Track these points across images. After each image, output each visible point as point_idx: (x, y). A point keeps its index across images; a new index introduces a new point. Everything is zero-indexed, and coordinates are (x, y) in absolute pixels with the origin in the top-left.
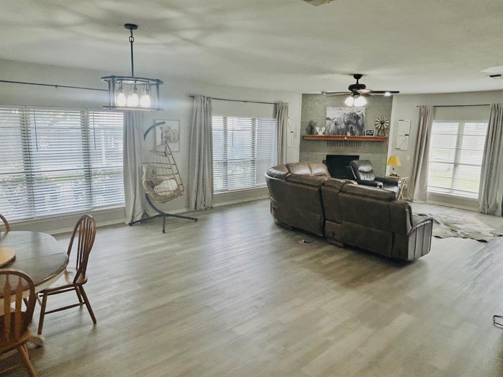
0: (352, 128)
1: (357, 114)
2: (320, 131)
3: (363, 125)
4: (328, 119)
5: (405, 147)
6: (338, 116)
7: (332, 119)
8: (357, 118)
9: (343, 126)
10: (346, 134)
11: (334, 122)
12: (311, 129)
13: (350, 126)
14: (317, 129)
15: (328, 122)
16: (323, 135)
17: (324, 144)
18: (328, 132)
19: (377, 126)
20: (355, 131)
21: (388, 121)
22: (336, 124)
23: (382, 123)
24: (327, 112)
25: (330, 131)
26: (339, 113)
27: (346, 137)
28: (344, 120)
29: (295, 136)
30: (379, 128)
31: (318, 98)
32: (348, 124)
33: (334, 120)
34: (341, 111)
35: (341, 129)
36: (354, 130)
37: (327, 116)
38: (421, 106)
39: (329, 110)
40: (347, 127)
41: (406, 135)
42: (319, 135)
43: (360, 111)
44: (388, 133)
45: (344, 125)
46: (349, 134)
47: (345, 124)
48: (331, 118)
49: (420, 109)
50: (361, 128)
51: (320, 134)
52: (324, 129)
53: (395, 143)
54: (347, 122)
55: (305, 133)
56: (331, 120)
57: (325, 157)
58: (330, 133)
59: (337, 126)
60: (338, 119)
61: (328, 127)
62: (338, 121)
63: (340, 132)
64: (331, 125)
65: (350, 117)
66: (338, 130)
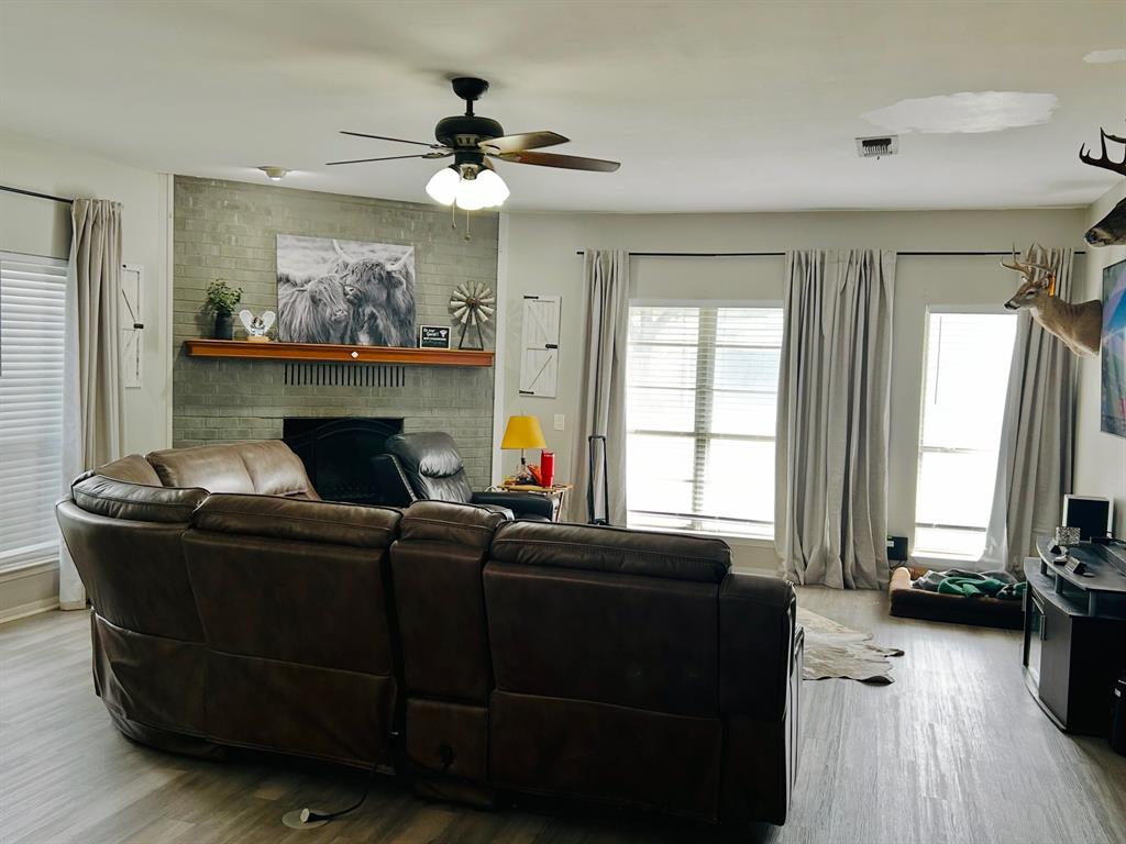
0: (373, 316)
1: (389, 267)
2: (254, 325)
3: (411, 310)
5: (546, 385)
6: (322, 271)
7: (298, 281)
8: (389, 281)
9: (341, 309)
10: (354, 340)
11: (307, 294)
12: (218, 317)
13: (369, 309)
14: (244, 318)
15: (284, 290)
16: (266, 340)
17: (271, 377)
18: (288, 327)
19: (457, 314)
20: (386, 327)
21: (492, 300)
22: (315, 301)
23: (473, 305)
24: (279, 253)
25: (296, 323)
26: (325, 261)
27: (358, 350)
28: (343, 286)
29: (152, 344)
30: (464, 320)
31: (238, 197)
32: (357, 301)
33: (308, 287)
34: (330, 255)
35: (337, 322)
36: (381, 323)
37: (283, 270)
38: (590, 252)
39: (287, 247)
40: (356, 315)
41: (548, 346)
42: (252, 340)
43: (397, 260)
44: (493, 340)
45: (343, 306)
46: (364, 340)
47: (349, 300)
48: (297, 275)
49: (590, 262)
50: (404, 319)
51: (258, 336)
52: (269, 319)
53: (514, 375)
54: (356, 296)
55: (192, 333)
56: (295, 285)
57: (280, 424)
58: (296, 335)
59: (320, 309)
60: (321, 282)
61: (286, 313)
62: (323, 290)
63: (332, 332)
64: (297, 303)
65: (364, 278)
66: (323, 325)
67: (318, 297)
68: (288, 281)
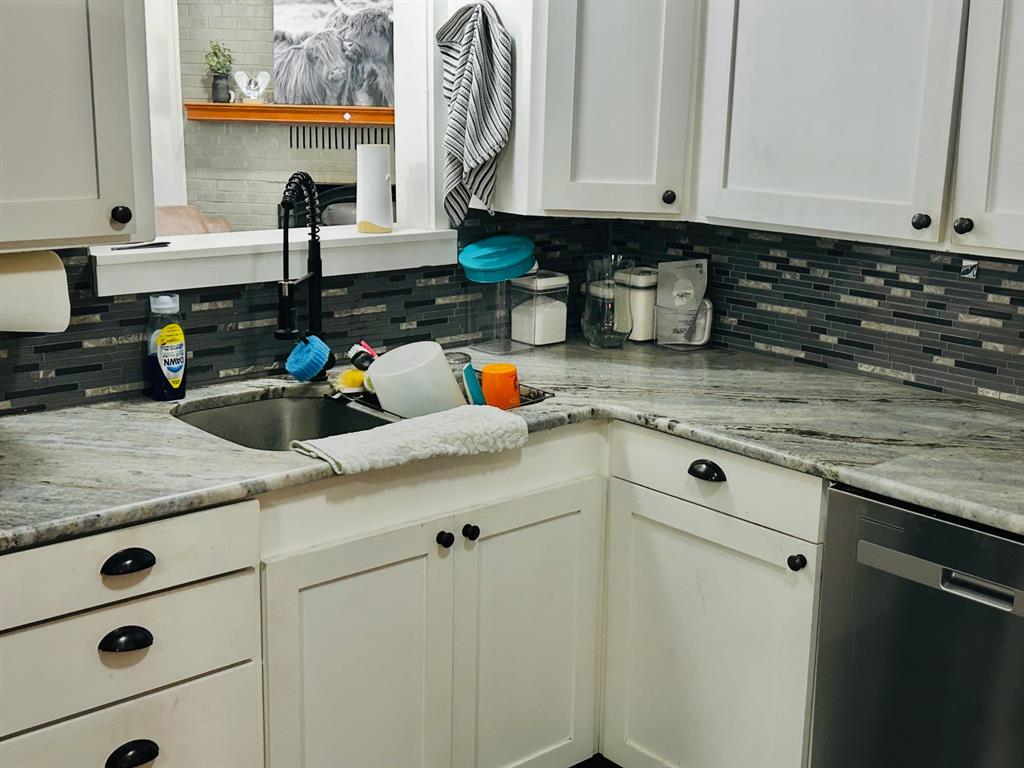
0: (373, 74)
2: (251, 89)
4: (282, 38)
6: (319, 26)
7: (294, 38)
9: (338, 67)
10: (351, 102)
11: (303, 53)
12: (219, 80)
13: (368, 66)
15: (280, 50)
17: (277, 140)
18: (284, 88)
20: (388, 87)
22: (311, 59)
24: (276, 9)
25: (292, 83)
27: (351, 112)
28: (342, 41)
32: (356, 58)
33: (305, 44)
34: (329, 8)
35: (334, 81)
36: (381, 81)
39: (284, 3)
40: (355, 73)
42: (246, 102)
45: (342, 63)
46: (363, 100)
56: (291, 42)
58: (291, 96)
59: (316, 67)
60: (318, 38)
61: (281, 73)
62: (320, 47)
63: (328, 91)
64: (293, 62)
65: (365, 32)
66: (320, 85)
67: (314, 54)
68: (284, 38)
